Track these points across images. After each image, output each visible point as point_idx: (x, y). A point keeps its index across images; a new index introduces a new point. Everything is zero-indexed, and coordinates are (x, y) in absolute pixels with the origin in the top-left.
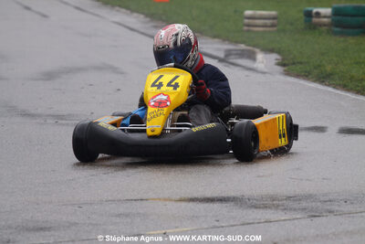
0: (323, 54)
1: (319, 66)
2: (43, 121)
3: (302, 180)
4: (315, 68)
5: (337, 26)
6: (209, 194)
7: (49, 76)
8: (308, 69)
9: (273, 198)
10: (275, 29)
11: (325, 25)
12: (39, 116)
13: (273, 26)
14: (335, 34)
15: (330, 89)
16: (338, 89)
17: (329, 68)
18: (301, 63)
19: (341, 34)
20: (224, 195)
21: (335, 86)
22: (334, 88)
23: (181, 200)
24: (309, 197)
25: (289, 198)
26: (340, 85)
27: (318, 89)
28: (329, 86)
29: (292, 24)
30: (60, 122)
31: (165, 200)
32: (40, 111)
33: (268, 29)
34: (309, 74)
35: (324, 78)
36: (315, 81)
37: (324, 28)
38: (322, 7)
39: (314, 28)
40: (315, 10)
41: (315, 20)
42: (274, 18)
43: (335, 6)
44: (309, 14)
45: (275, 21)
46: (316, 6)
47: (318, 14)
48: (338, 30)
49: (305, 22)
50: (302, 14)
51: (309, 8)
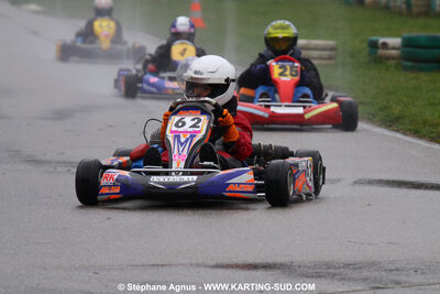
0: (390, 94)
1: (386, 107)
2: (52, 169)
3: (363, 244)
4: (381, 110)
5: (407, 60)
6: (251, 260)
7: (61, 115)
8: (373, 111)
9: (328, 266)
10: (333, 62)
11: (393, 58)
12: (48, 162)
13: (330, 58)
14: (405, 69)
15: (399, 135)
16: (407, 135)
17: (397, 111)
19: (413, 69)
20: (270, 261)
21: (405, 133)
23: (217, 266)
24: (372, 265)
25: (347, 266)
26: (410, 130)
27: (384, 135)
28: (397, 131)
29: (353, 56)
30: (74, 170)
31: (198, 265)
32: (48, 157)
33: (324, 62)
34: (374, 116)
35: (391, 121)
36: (379, 126)
37: (393, 62)
38: (390, 36)
39: (381, 62)
40: (381, 40)
41: (381, 52)
42: (332, 49)
43: (406, 35)
44: (374, 45)
45: (333, 53)
46: (383, 36)
47: (385, 45)
48: (409, 64)
49: (370, 54)
50: (365, 45)
51: (374, 38)
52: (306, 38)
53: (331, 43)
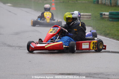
0: (106, 27)
1: (105, 31)
2: (15, 48)
3: (99, 68)
4: (103, 32)
5: (110, 18)
7: (17, 34)
8: (101, 32)
9: (90, 74)
10: (90, 19)
11: (107, 18)
12: (14, 46)
13: (90, 18)
14: (110, 21)
15: (108, 39)
16: (111, 39)
17: (108, 32)
18: (99, 30)
19: (112, 21)
22: (110, 38)
23: (59, 74)
25: (95, 74)
26: (111, 37)
28: (108, 38)
29: (96, 17)
30: (20, 48)
33: (88, 19)
34: (102, 34)
35: (106, 35)
36: (103, 36)
38: (106, 12)
39: (103, 19)
40: (103, 13)
41: (103, 16)
42: (90, 15)
43: (110, 12)
44: (101, 14)
45: (91, 16)
46: (104, 12)
47: (104, 14)
48: (111, 19)
49: (100, 17)
50: (99, 14)
51: (102, 13)
52: (83, 13)
53: (90, 14)
